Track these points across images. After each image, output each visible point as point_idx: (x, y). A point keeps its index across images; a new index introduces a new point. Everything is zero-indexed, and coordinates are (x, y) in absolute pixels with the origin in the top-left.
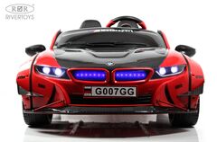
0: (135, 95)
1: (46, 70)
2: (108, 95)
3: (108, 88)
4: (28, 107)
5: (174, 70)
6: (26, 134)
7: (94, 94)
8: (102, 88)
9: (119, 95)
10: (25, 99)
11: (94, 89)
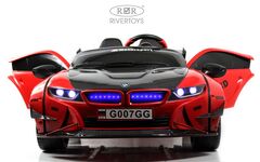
0: (151, 118)
1: (60, 93)
2: (123, 117)
3: (123, 111)
4: (42, 131)
5: (193, 90)
6: (41, 159)
7: (108, 117)
8: (117, 111)
9: (134, 117)
10: (39, 122)
11: (108, 111)
